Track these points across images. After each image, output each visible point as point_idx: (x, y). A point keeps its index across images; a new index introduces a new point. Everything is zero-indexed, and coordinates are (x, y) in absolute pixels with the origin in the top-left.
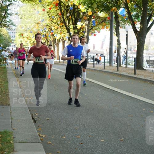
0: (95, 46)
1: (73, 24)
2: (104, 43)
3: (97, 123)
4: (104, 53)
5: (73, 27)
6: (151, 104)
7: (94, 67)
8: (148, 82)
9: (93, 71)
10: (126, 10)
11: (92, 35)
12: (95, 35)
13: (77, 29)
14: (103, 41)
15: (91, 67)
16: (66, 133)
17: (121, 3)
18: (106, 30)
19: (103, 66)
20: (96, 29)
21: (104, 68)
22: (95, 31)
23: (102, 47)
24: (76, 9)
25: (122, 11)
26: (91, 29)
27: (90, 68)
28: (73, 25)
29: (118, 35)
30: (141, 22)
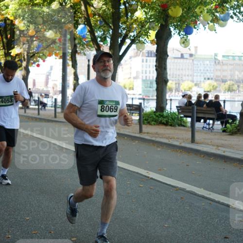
0: (36, 81)
1: (4, 48)
2: (49, 77)
3: (59, 209)
4: (50, 92)
5: (5, 52)
6: (137, 173)
7: (39, 114)
8: (126, 138)
9: (38, 120)
10: (88, 28)
11: (33, 65)
12: (38, 66)
13: (12, 56)
14: (48, 74)
15: (34, 114)
16: (11, 227)
17: (80, 18)
18: (56, 58)
19: (54, 112)
20: (39, 57)
21: (55, 116)
22: (38, 59)
23: (47, 83)
24: (8, 25)
25: (82, 30)
26: (32, 57)
27: (33, 116)
28: (4, 51)
29: (74, 65)
30: (110, 47)
